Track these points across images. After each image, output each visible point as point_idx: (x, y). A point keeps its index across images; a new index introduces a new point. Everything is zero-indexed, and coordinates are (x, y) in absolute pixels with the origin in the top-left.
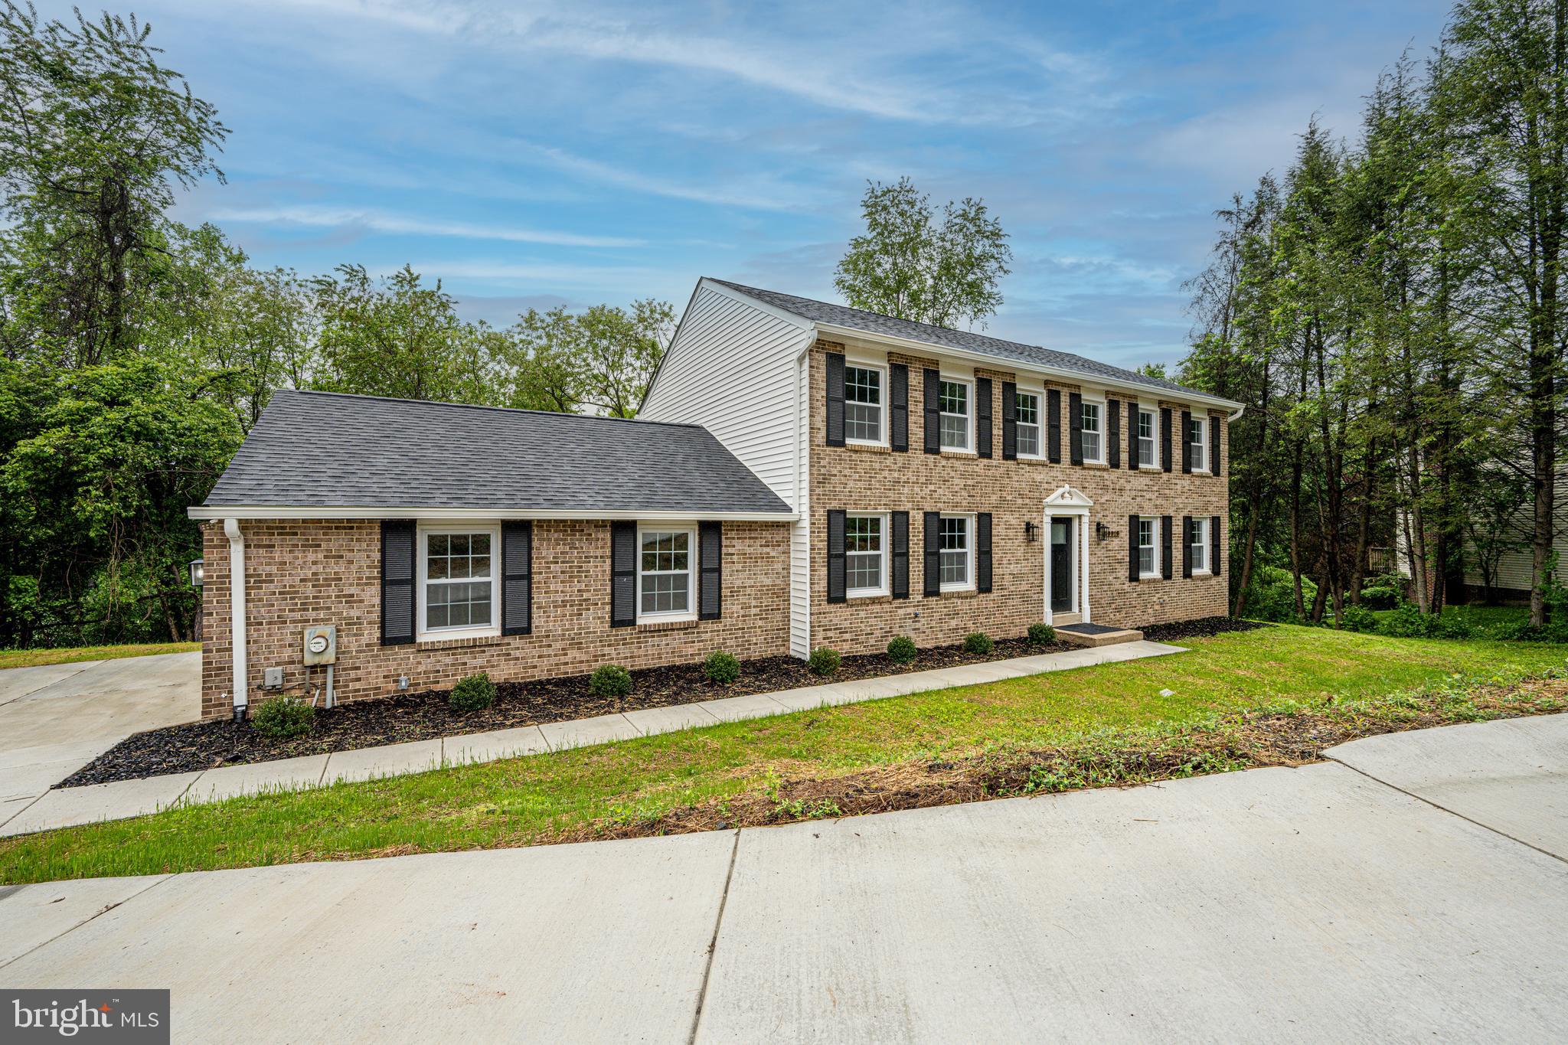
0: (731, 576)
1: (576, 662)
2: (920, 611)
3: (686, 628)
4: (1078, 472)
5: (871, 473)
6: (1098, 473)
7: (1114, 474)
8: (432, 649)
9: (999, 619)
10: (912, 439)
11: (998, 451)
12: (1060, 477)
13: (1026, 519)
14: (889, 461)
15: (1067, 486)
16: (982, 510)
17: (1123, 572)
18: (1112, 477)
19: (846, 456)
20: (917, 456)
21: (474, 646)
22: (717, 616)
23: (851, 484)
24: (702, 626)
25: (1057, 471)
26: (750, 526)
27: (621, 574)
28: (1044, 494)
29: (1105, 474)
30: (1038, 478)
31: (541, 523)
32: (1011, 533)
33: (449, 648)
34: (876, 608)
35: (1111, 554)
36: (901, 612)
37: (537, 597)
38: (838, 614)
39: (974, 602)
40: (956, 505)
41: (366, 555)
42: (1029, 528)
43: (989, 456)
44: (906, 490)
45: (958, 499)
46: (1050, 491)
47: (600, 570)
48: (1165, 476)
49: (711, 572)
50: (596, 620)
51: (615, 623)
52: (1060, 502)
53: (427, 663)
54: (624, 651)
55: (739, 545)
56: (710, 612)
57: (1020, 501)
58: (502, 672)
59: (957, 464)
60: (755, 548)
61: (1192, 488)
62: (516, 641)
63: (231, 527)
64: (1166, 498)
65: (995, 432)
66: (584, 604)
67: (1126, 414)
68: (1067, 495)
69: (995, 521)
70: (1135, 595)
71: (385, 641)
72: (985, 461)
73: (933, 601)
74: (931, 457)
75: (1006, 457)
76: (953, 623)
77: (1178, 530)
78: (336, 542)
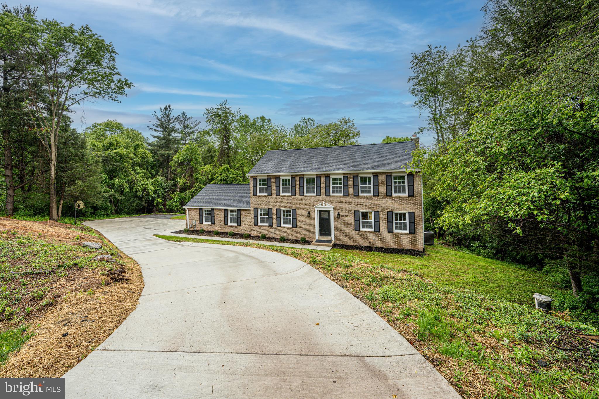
0: (242, 219)
1: (220, 230)
2: (276, 230)
3: (235, 227)
4: (328, 199)
5: (263, 201)
6: (338, 198)
7: (346, 198)
8: (204, 225)
9: (299, 235)
10: (273, 193)
11: (298, 194)
12: (321, 199)
13: (308, 211)
14: (267, 198)
15: (324, 202)
16: (293, 208)
17: (352, 228)
18: (345, 199)
19: (257, 197)
20: (274, 197)
21: (209, 225)
22: (240, 225)
23: (259, 203)
24: (238, 227)
25: (320, 198)
26: (246, 210)
27: (226, 217)
28: (315, 205)
29: (342, 198)
30: (312, 200)
31: (216, 209)
32: (303, 214)
33: (206, 225)
34: (265, 228)
35: (345, 222)
36: (271, 229)
37: (215, 219)
38: (256, 228)
39: (291, 230)
40: (285, 207)
41: (198, 212)
42: (309, 213)
43: (295, 195)
44: (272, 204)
45: (286, 206)
46: (316, 204)
47: (223, 216)
48: (375, 198)
49: (239, 217)
50: (223, 223)
51: (225, 224)
52: (321, 206)
53: (204, 227)
54: (226, 229)
55: (243, 213)
56: (239, 225)
57: (306, 206)
58: (212, 229)
59: (285, 198)
60: (247, 214)
61: (393, 201)
62: (213, 225)
63: (186, 209)
64: (376, 205)
65: (297, 189)
66: (221, 221)
67: (352, 179)
68: (324, 205)
69: (297, 211)
70: (358, 235)
71: (200, 223)
72: (294, 197)
73: (279, 228)
74: (278, 197)
75: (300, 195)
76: (285, 234)
77: (383, 216)
78: (195, 210)
